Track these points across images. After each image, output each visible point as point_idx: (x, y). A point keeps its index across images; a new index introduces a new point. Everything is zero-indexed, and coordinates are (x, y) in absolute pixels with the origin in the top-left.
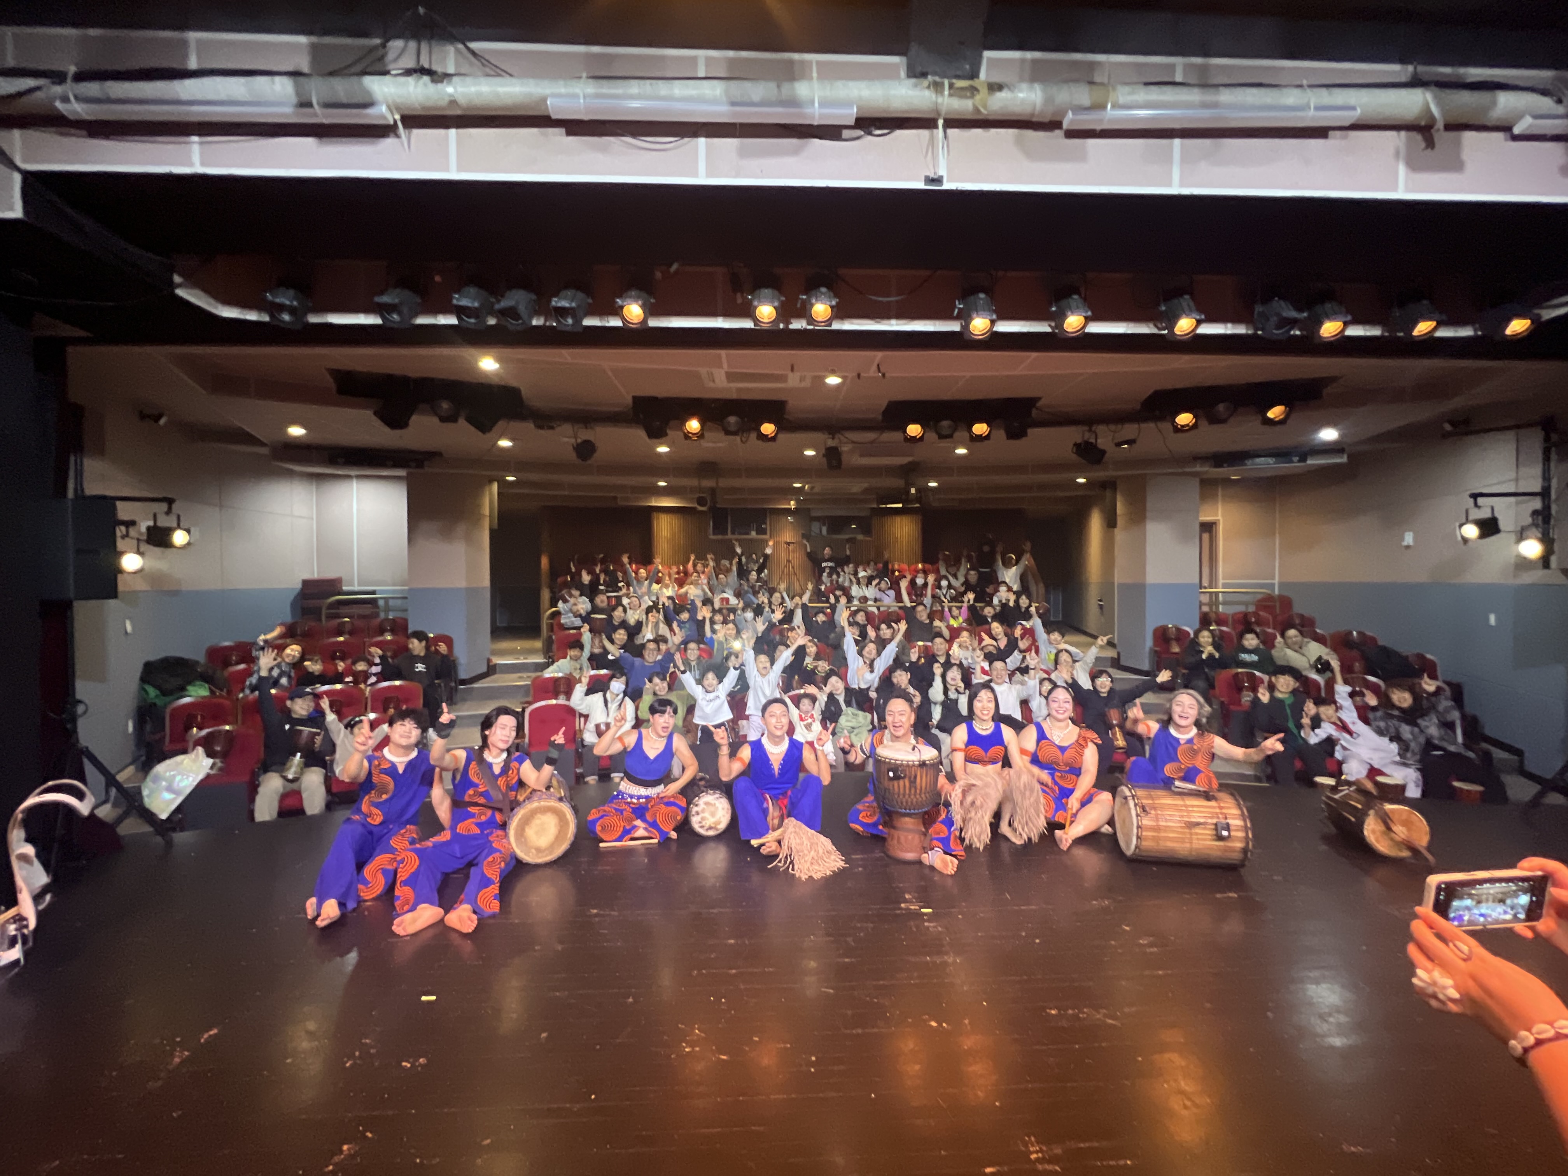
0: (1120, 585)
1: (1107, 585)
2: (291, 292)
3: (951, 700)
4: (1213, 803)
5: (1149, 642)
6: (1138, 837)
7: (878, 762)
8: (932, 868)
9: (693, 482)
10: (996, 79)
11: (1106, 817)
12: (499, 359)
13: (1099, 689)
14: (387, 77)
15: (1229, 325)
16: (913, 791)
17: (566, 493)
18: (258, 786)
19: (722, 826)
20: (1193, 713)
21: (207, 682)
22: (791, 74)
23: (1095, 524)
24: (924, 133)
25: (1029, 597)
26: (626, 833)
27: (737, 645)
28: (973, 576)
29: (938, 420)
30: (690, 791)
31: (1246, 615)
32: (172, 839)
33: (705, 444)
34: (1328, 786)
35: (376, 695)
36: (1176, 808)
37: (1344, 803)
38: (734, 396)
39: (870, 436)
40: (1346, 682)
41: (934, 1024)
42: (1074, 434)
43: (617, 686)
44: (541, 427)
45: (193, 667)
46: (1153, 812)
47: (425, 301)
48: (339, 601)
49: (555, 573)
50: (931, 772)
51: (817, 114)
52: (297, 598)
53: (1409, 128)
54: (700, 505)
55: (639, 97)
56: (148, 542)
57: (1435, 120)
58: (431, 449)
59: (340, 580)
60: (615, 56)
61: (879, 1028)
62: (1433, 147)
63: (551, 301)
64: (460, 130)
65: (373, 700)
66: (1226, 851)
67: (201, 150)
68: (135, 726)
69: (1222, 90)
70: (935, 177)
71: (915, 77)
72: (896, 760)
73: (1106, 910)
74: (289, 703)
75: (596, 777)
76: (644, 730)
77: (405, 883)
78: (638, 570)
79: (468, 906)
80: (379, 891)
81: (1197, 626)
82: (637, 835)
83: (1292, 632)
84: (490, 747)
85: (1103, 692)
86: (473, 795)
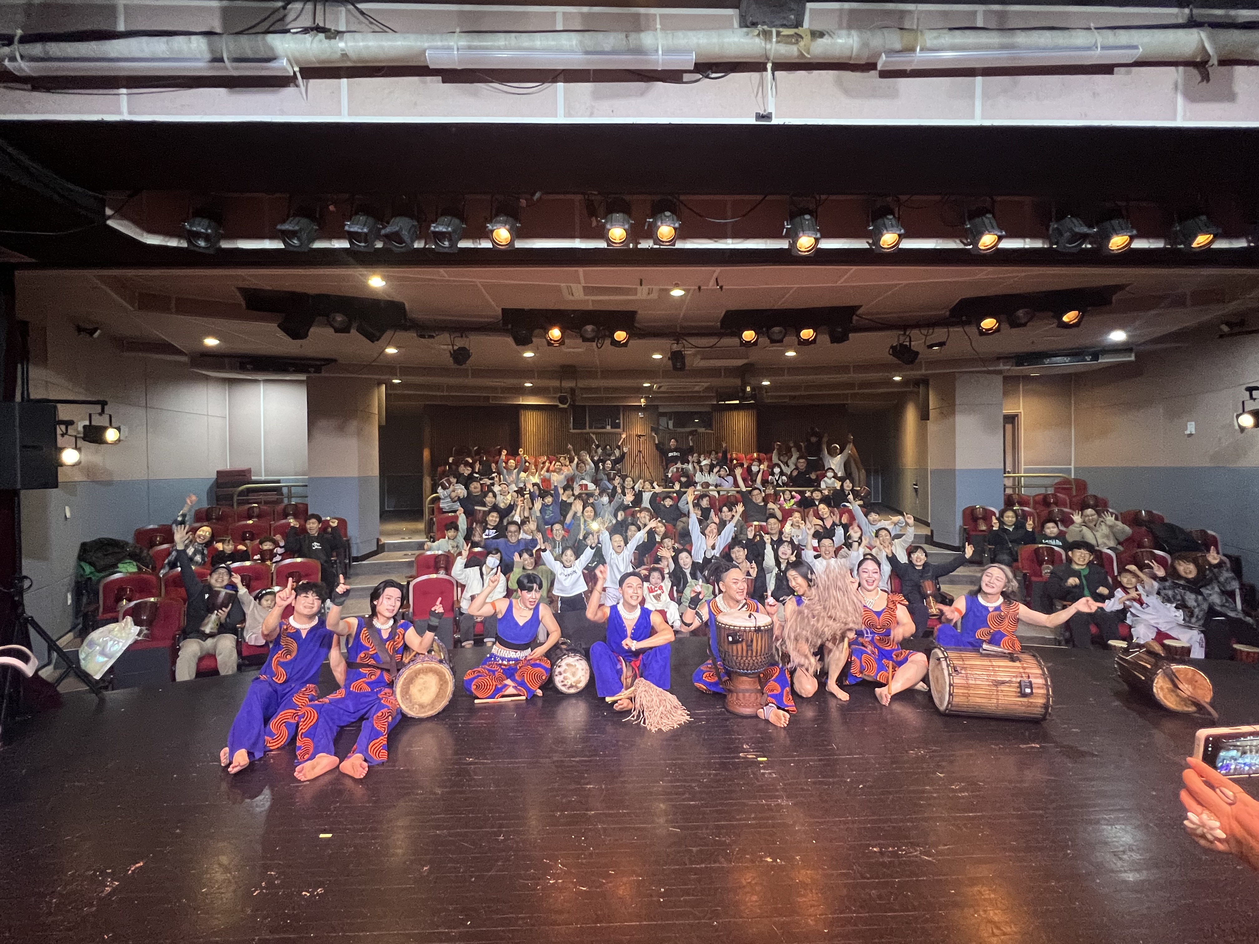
0: (933, 471)
1: (922, 472)
2: (206, 222)
4: (1017, 664)
5: (959, 522)
6: (950, 694)
8: (767, 721)
9: (555, 383)
10: (817, 27)
11: (921, 676)
12: (384, 278)
13: (914, 562)
14: (288, 34)
15: (1028, 240)
16: (750, 652)
17: (445, 393)
18: (179, 649)
19: (582, 685)
20: (999, 585)
21: (135, 561)
22: (638, 26)
23: (911, 416)
24: (755, 76)
25: (852, 481)
26: (498, 690)
27: (594, 526)
28: (802, 464)
29: (769, 328)
30: (554, 654)
31: (1046, 497)
32: (104, 697)
33: (564, 349)
34: (1121, 648)
36: (984, 668)
37: (1135, 664)
38: (590, 308)
39: (712, 341)
41: (769, 860)
42: (891, 338)
43: (492, 561)
44: (423, 336)
45: (123, 547)
46: (963, 672)
47: (321, 228)
48: (248, 489)
49: (435, 463)
50: (766, 637)
51: (660, 61)
52: (211, 488)
53: (1187, 63)
54: (561, 403)
55: (506, 48)
56: (84, 439)
57: (1209, 56)
58: (326, 356)
59: (249, 471)
60: (484, 13)
61: (720, 863)
62: (1208, 80)
63: (430, 226)
64: (350, 80)
65: (278, 575)
66: (1029, 706)
67: (129, 101)
68: (73, 599)
69: (1018, 32)
70: (765, 114)
71: (747, 27)
72: (734, 626)
73: (922, 759)
74: (209, 577)
75: (472, 642)
76: (514, 601)
77: (305, 735)
78: (508, 460)
79: (360, 755)
80: (283, 742)
81: (1002, 507)
82: (507, 692)
83: (1090, 511)
84: (380, 616)
85: (920, 565)
86: (364, 658)
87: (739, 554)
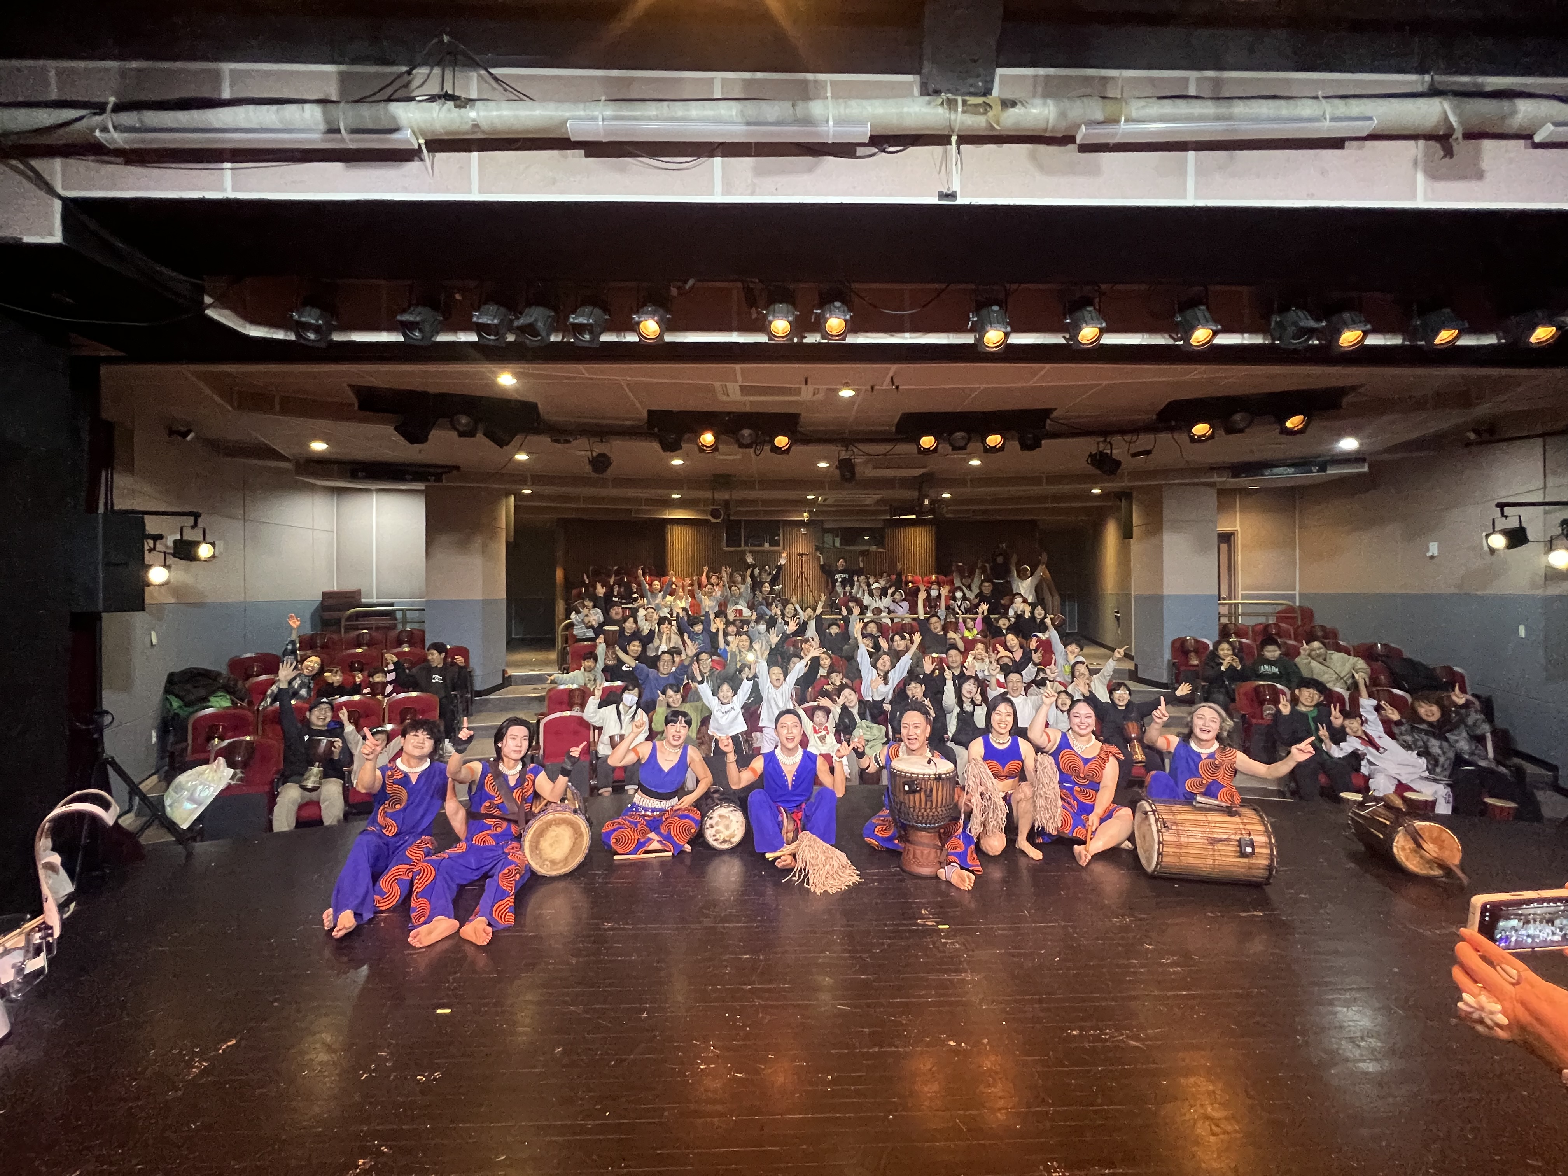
0: (1137, 596)
1: (1125, 597)
2: (316, 312)
3: (966, 712)
4: (1237, 819)
5: (1167, 655)
6: (1159, 854)
7: (893, 775)
8: (948, 883)
9: (708, 495)
10: (1008, 95)
11: (1126, 833)
12: (516, 375)
13: (1117, 701)
14: (413, 103)
15: (1246, 335)
16: (929, 804)
17: (582, 506)
18: (276, 796)
19: (737, 839)
20: (1215, 727)
21: (229, 693)
22: (805, 93)
23: (1111, 535)
24: (938, 150)
25: (1044, 608)
26: (640, 846)
27: (750, 657)
29: (951, 433)
30: (705, 804)
31: (1267, 626)
32: (193, 848)
33: (719, 456)
34: (1355, 801)
35: (393, 705)
36: (1196, 823)
37: (1371, 820)
38: (748, 409)
39: (884, 448)
40: (1371, 695)
41: (952, 1043)
42: (1088, 445)
43: (630, 698)
44: (557, 441)
45: (215, 680)
46: (1174, 828)
47: (446, 319)
48: (358, 613)
49: (569, 584)
50: (947, 786)
51: (831, 131)
52: (316, 611)
53: (1428, 137)
54: (714, 517)
55: (657, 118)
56: (174, 555)
57: (1454, 130)
58: (449, 463)
59: (359, 592)
60: (633, 79)
61: (896, 1047)
62: (1452, 155)
63: (569, 318)
64: (482, 153)
65: (390, 712)
66: (1250, 868)
67: (233, 176)
68: (158, 737)
69: (1236, 102)
70: (949, 192)
71: (929, 95)
72: (912, 774)
73: (1126, 928)
74: (308, 714)
75: (611, 789)
76: (658, 743)
77: (422, 894)
78: (652, 582)
79: (484, 919)
80: (395, 900)
81: (1217, 639)
82: (651, 848)
83: (1316, 644)
84: (505, 759)
85: (1122, 705)
86: (489, 807)
87: (916, 690)
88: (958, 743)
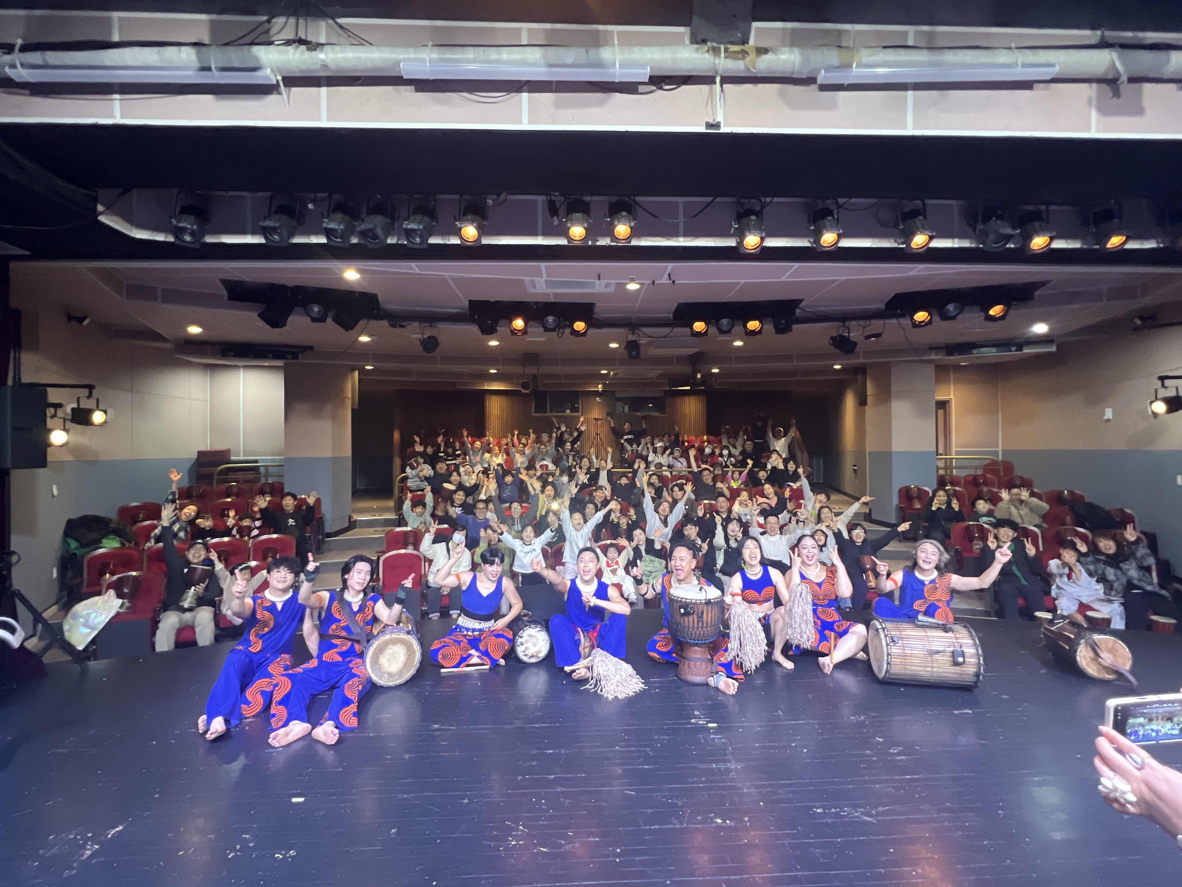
0: (871, 453)
1: (860, 453)
2: (192, 218)
3: (731, 548)
4: (950, 634)
5: (895, 501)
6: (888, 664)
8: (717, 689)
9: (518, 370)
10: (762, 44)
11: (861, 646)
12: (360, 271)
13: (854, 539)
14: (272, 46)
15: (956, 240)
16: (700, 625)
17: (416, 379)
18: (159, 622)
19: (543, 654)
20: (934, 559)
21: (119, 536)
22: (597, 41)
23: (850, 403)
24: (705, 88)
25: (796, 463)
26: (463, 660)
27: (555, 505)
28: (749, 446)
29: (718, 320)
30: (516, 625)
31: (975, 478)
32: (87, 667)
33: (529, 339)
34: (1047, 619)
36: (920, 638)
37: (1059, 635)
38: (552, 300)
39: (665, 331)
41: (719, 821)
42: (831, 329)
43: (459, 537)
44: (394, 326)
45: (106, 524)
46: (900, 642)
47: (300, 224)
48: (227, 468)
49: (404, 444)
50: (716, 609)
51: (618, 73)
52: (193, 466)
53: (1099, 81)
54: (524, 388)
55: (474, 61)
56: (73, 421)
57: (1120, 74)
58: (304, 344)
59: (229, 451)
60: (454, 28)
61: (673, 824)
62: (1119, 97)
63: (402, 225)
64: (329, 88)
65: (254, 550)
66: (962, 674)
67: (121, 106)
68: (58, 572)
69: (946, 51)
70: (714, 123)
71: (697, 43)
72: (686, 599)
73: (862, 724)
74: (187, 552)
75: (438, 614)
76: (478, 574)
77: (280, 703)
78: (473, 441)
79: (332, 722)
80: (258, 709)
81: (935, 487)
82: (472, 662)
83: (1017, 490)
84: (350, 590)
85: (859, 541)
86: (336, 629)
87: (691, 531)
88: (725, 574)
